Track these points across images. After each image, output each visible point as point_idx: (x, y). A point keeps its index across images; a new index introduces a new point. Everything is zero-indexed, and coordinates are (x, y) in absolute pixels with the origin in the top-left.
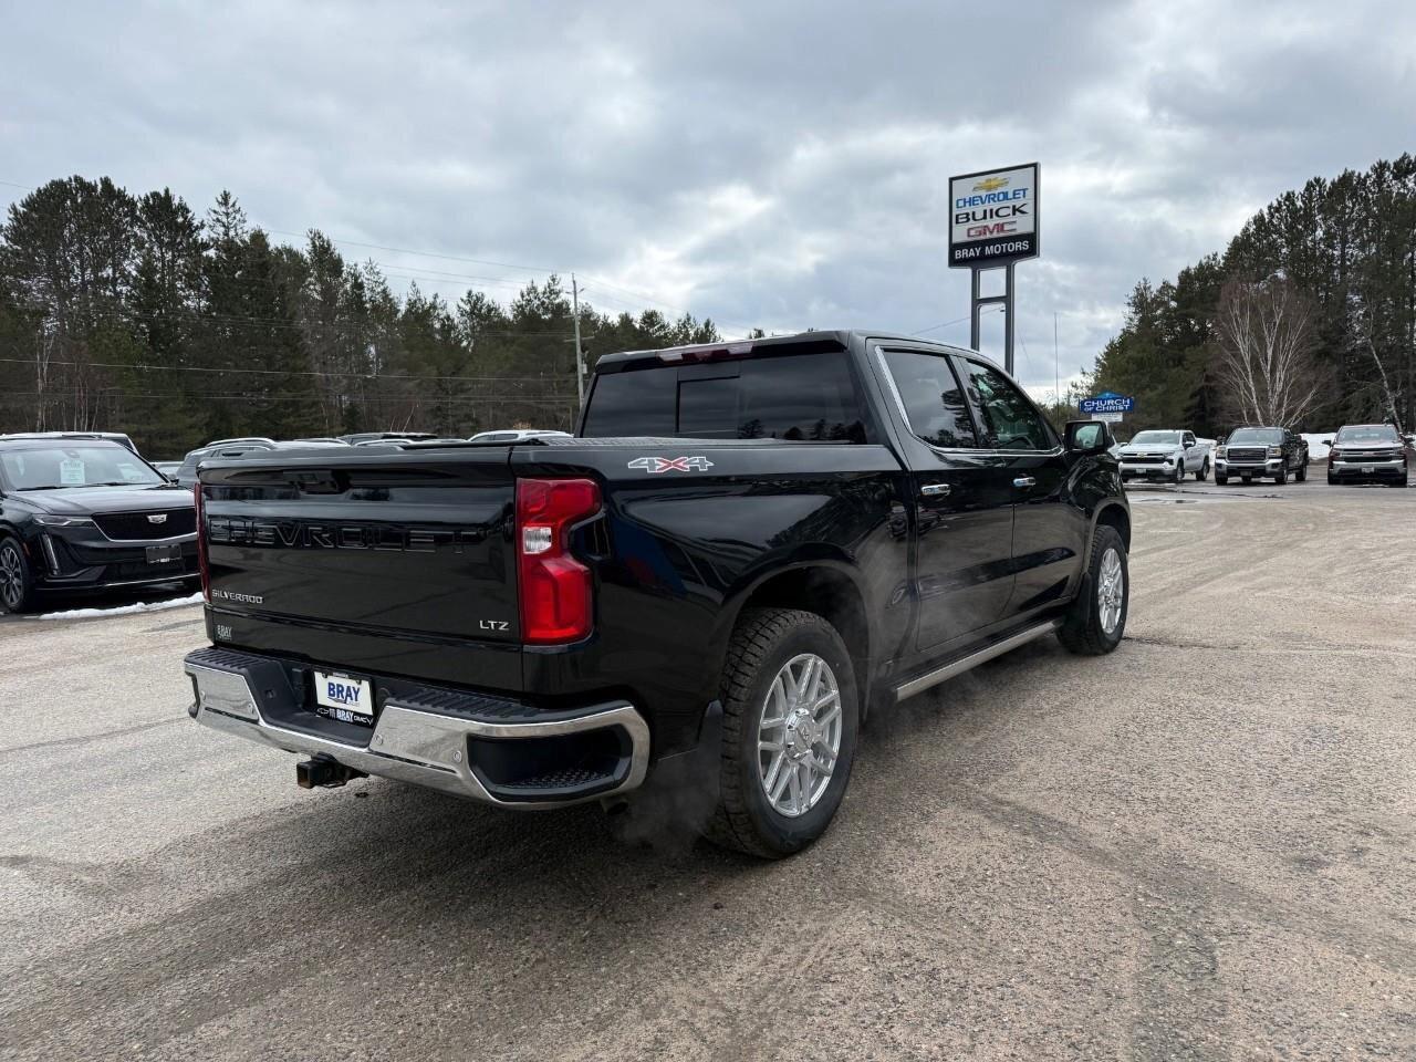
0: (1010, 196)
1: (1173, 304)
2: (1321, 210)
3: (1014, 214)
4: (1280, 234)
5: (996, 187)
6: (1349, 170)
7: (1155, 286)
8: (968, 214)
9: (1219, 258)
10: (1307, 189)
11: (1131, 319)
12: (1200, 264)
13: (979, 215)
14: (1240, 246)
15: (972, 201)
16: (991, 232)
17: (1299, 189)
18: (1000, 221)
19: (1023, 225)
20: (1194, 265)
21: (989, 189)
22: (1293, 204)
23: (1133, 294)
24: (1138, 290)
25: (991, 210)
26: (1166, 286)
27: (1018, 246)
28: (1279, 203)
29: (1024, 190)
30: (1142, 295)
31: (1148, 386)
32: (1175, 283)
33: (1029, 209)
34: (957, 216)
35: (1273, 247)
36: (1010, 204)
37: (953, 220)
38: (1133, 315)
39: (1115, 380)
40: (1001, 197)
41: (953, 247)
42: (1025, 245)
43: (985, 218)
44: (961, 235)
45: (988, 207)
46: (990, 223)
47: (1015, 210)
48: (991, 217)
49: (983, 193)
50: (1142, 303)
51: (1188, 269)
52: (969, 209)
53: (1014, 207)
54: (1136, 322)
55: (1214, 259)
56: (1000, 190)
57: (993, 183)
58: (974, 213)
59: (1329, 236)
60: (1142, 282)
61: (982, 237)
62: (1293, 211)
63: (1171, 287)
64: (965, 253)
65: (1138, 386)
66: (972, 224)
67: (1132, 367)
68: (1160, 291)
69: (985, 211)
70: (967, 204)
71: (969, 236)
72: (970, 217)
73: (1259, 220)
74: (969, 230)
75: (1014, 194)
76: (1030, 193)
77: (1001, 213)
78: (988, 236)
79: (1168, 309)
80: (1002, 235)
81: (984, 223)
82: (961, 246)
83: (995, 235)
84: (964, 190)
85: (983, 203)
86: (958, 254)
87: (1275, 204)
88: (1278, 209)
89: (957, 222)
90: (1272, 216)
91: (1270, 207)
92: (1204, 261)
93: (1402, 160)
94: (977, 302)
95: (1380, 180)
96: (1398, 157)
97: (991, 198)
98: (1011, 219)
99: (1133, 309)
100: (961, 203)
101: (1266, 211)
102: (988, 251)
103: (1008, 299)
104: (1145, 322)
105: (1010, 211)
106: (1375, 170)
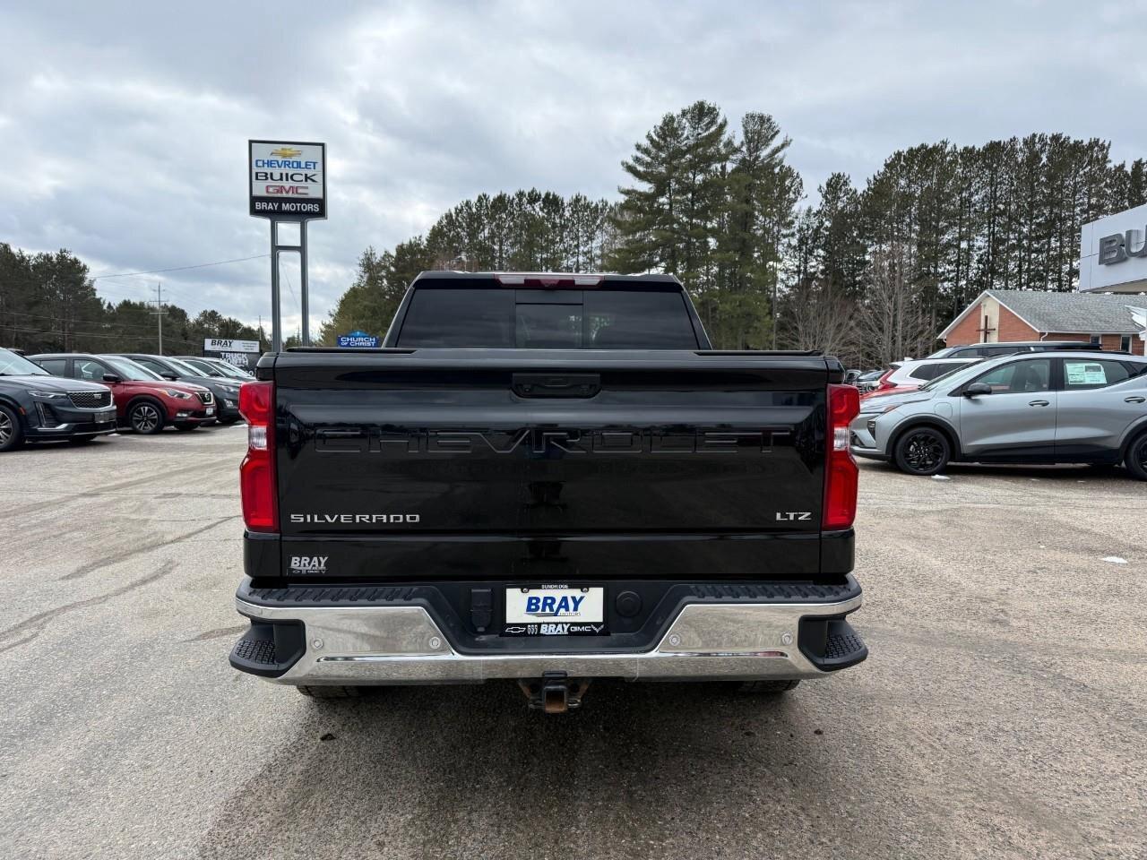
0: (303, 165)
1: (392, 269)
2: (487, 215)
3: (306, 181)
4: (463, 229)
5: (291, 156)
6: (503, 193)
7: (379, 255)
8: (266, 174)
9: (424, 239)
10: (479, 201)
11: (361, 276)
12: (410, 242)
13: (277, 176)
14: (437, 233)
15: (270, 164)
16: (287, 192)
17: (474, 200)
18: (296, 184)
19: (314, 191)
20: (406, 242)
21: (284, 156)
22: (470, 208)
23: (362, 257)
24: (366, 254)
25: (287, 174)
26: (387, 255)
27: (309, 207)
28: (462, 207)
29: (314, 163)
30: (369, 259)
31: (380, 329)
32: (394, 253)
33: (319, 178)
34: (257, 174)
35: (458, 238)
36: (304, 172)
37: (253, 177)
38: (363, 274)
39: (355, 322)
40: (295, 165)
41: (254, 200)
42: (316, 208)
43: (281, 179)
44: (260, 189)
45: (284, 170)
46: (287, 184)
47: (307, 178)
48: (287, 180)
49: (280, 159)
50: (369, 266)
51: (403, 245)
52: (268, 170)
53: (306, 175)
54: (365, 279)
55: (420, 240)
56: (294, 159)
57: (288, 152)
58: (271, 174)
59: (492, 236)
60: (369, 249)
61: (279, 195)
62: (471, 215)
63: (392, 257)
64: (264, 206)
65: (373, 328)
66: (270, 182)
67: (368, 313)
68: (383, 258)
69: (281, 174)
70: (266, 165)
71: (267, 192)
72: (269, 176)
73: (449, 216)
74: (267, 187)
75: (306, 165)
76: (319, 167)
77: (295, 177)
78: (284, 195)
79: (389, 272)
80: (296, 196)
81: (279, 183)
82: (261, 199)
83: (290, 195)
84: (262, 153)
85: (279, 167)
86: (258, 206)
87: (459, 207)
88: (461, 211)
89: (257, 179)
90: (458, 215)
91: (456, 209)
92: (413, 240)
93: (533, 192)
94: (276, 249)
95: (520, 204)
96: (530, 190)
97: (287, 164)
98: (303, 184)
99: (362, 269)
100: (260, 164)
101: (453, 211)
102: (286, 207)
103: (302, 249)
104: (373, 280)
105: (303, 178)
106: (517, 195)
